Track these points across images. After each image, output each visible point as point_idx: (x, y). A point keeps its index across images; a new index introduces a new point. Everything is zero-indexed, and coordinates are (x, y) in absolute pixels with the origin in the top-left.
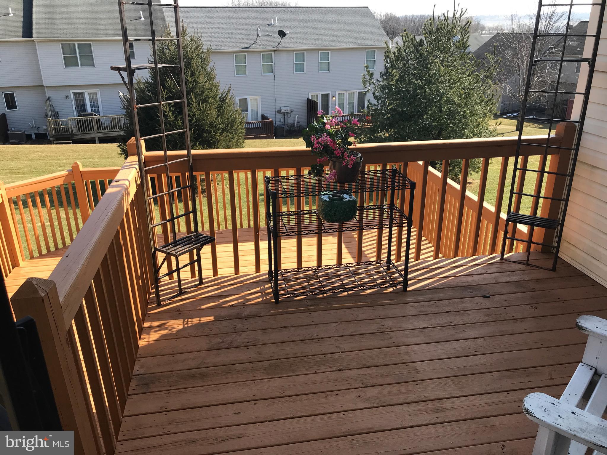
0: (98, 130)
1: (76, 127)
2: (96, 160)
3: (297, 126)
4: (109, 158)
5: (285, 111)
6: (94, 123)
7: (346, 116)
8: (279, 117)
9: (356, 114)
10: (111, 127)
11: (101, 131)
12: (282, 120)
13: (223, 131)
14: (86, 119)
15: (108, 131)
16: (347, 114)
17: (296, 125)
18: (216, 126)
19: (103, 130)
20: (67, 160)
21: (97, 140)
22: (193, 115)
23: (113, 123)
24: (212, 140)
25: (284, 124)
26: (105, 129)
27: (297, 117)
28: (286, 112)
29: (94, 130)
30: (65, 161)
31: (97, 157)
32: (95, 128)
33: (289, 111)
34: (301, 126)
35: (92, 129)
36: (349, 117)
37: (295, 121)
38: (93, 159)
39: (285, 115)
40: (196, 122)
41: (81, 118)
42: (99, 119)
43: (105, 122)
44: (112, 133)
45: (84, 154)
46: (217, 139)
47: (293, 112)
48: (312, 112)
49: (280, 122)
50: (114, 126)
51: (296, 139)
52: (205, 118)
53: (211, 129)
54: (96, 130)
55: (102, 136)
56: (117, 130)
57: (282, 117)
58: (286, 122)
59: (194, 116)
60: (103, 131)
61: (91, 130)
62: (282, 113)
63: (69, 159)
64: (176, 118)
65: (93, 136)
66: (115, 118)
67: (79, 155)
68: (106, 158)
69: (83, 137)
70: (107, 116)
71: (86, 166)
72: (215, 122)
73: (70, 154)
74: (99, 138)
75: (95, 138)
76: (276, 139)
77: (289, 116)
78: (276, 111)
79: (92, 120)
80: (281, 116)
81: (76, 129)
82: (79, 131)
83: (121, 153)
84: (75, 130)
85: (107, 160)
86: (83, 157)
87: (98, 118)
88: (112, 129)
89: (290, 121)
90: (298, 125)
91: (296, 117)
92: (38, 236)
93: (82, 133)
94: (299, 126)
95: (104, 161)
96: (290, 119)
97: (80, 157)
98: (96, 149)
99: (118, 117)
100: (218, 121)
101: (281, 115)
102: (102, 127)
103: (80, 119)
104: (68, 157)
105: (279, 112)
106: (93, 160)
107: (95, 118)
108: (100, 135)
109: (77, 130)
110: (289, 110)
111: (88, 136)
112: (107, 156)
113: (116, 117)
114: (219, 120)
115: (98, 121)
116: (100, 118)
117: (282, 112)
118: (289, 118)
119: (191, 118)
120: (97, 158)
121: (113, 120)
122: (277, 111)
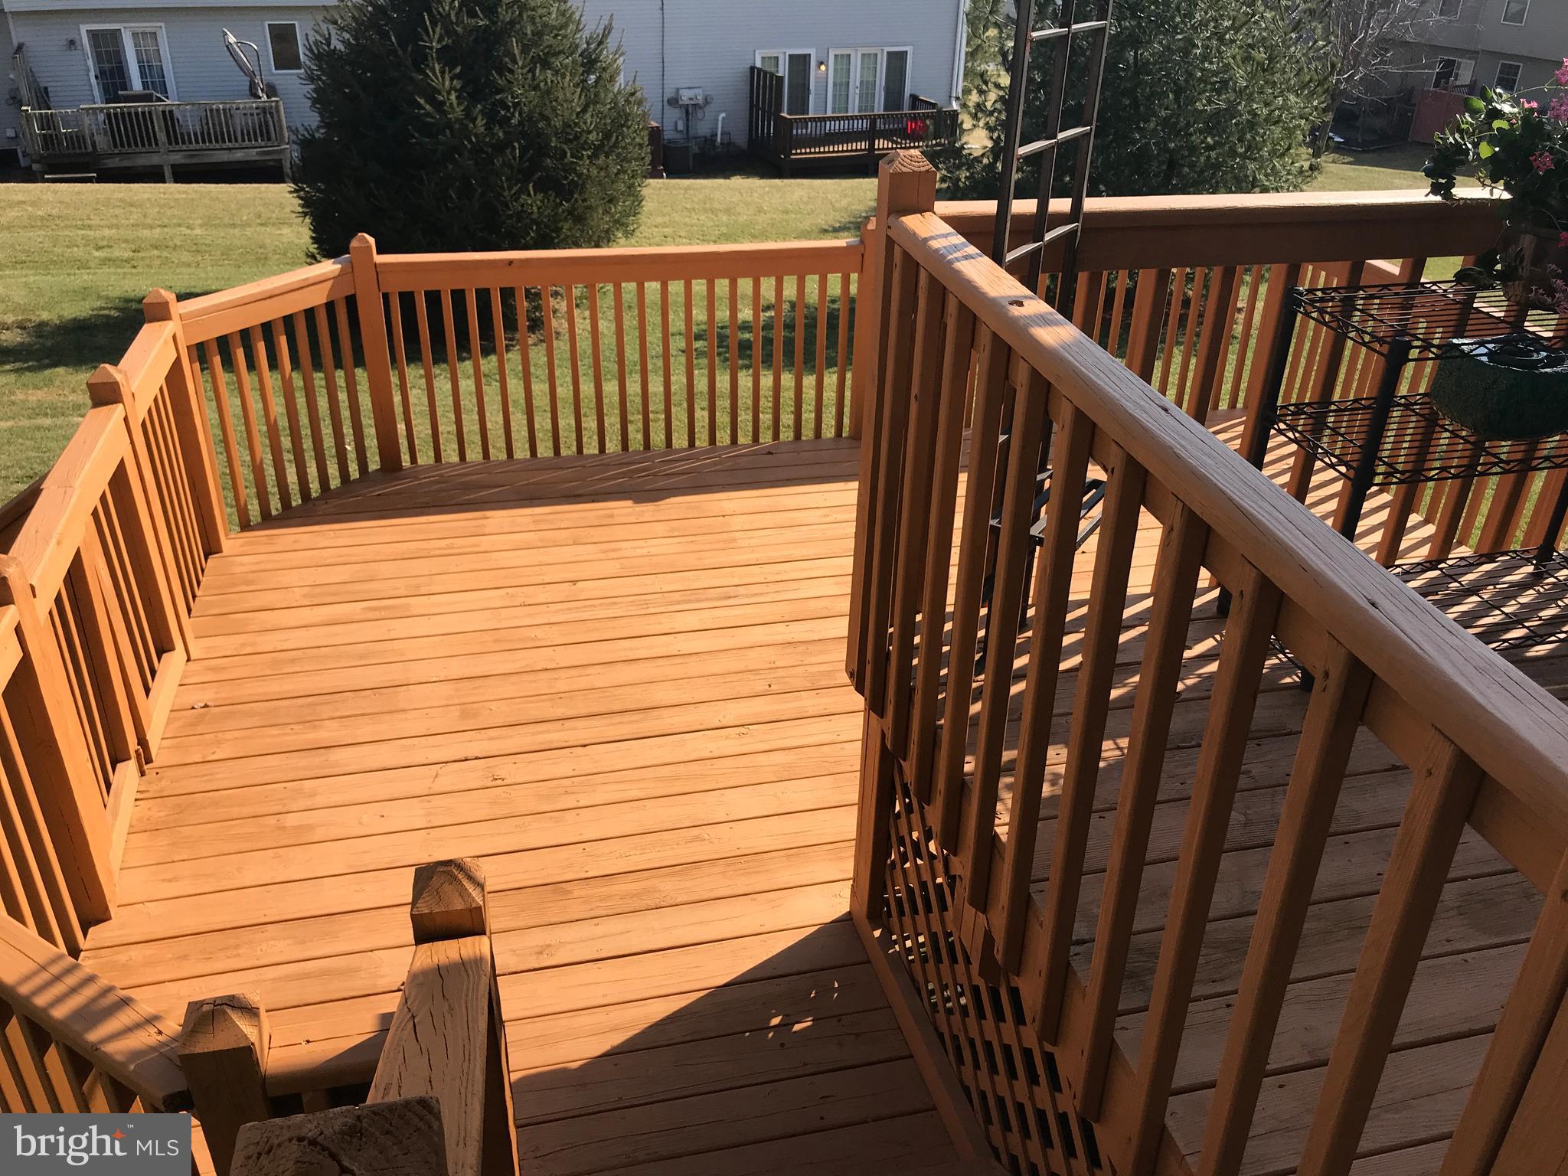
0: (170, 143)
1: (106, 134)
2: (198, 231)
3: (722, 143)
4: (234, 226)
5: (691, 99)
6: (158, 124)
7: (852, 118)
8: (673, 116)
9: (879, 115)
10: (205, 137)
11: (177, 148)
12: (681, 126)
13: (597, 150)
14: (133, 110)
15: (198, 147)
16: (856, 113)
17: (719, 140)
18: (577, 138)
19: (184, 143)
20: (112, 228)
21: (168, 173)
22: (513, 103)
23: (214, 124)
24: (566, 178)
25: (688, 138)
26: (190, 142)
27: (723, 118)
28: (692, 102)
29: (157, 144)
30: (106, 232)
31: (200, 221)
32: (162, 136)
33: (701, 102)
34: (734, 144)
35: (150, 139)
36: (833, 122)
37: (717, 128)
38: (188, 228)
39: (690, 111)
40: (520, 123)
41: (119, 107)
42: (171, 112)
43: (190, 123)
44: (212, 155)
45: (159, 212)
46: (580, 175)
47: (712, 105)
48: (764, 104)
49: (676, 129)
50: (215, 133)
51: (721, 181)
52: (548, 112)
53: (565, 147)
54: (164, 144)
55: (183, 161)
56: (224, 146)
57: (680, 118)
58: (692, 132)
59: (516, 105)
60: (184, 147)
61: (150, 144)
62: (681, 106)
63: (117, 227)
64: (468, 112)
65: (155, 160)
66: (218, 110)
67: (145, 216)
68: (225, 226)
69: (126, 164)
70: (193, 104)
71: (174, 249)
72: (576, 124)
73: (118, 211)
74: (173, 166)
75: (162, 166)
76: (668, 177)
77: (700, 115)
78: (665, 99)
79: (150, 113)
80: (678, 116)
81: (106, 138)
82: (115, 146)
83: (303, 212)
84: (102, 142)
85: (232, 231)
86: (159, 223)
87: (168, 109)
88: (210, 142)
89: (702, 128)
90: (725, 142)
91: (720, 118)
92: (261, 460)
93: (124, 151)
94: (728, 144)
95: (222, 234)
96: (702, 122)
97: (149, 221)
98: (192, 200)
99: (228, 106)
100: (585, 123)
101: (677, 110)
102: (182, 134)
103: (115, 108)
104: (114, 221)
105: (674, 102)
106: (189, 231)
107: (161, 109)
108: (177, 158)
109: (108, 141)
110: (700, 100)
111: (142, 161)
112: (226, 220)
113: (221, 106)
114: (589, 121)
115: (168, 117)
116: (174, 108)
117: (681, 103)
118: (701, 120)
119: (509, 111)
120: (201, 226)
121: (212, 115)
122: (668, 101)
